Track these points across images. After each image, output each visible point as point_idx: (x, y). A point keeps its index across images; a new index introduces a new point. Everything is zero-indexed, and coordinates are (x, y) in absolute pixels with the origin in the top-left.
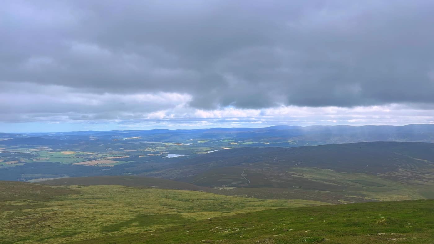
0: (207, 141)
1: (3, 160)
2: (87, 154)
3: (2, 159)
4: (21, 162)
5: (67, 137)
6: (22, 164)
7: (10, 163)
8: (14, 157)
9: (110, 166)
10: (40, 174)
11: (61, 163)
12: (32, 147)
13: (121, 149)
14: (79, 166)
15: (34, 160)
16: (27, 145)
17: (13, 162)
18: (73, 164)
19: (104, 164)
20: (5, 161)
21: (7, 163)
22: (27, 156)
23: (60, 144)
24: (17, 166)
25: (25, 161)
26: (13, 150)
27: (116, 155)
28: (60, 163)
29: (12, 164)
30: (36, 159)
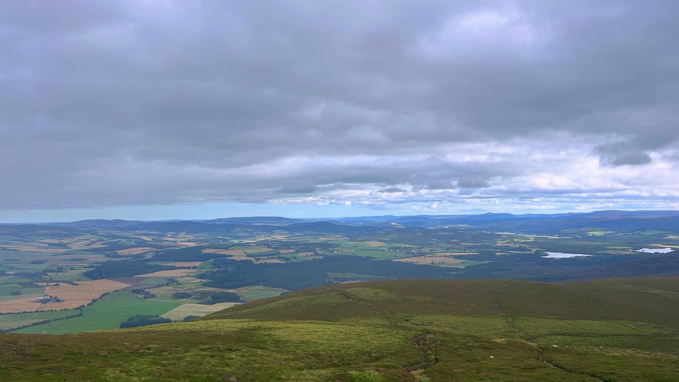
0: (608, 232)
1: (294, 251)
2: (405, 247)
3: (293, 249)
4: (318, 255)
5: (361, 223)
6: (321, 257)
7: (305, 254)
8: (307, 247)
9: (458, 267)
10: (353, 274)
11: (374, 258)
12: (322, 235)
13: (453, 240)
14: (404, 263)
15: (335, 252)
16: (314, 233)
17: (309, 254)
18: (394, 261)
19: (443, 263)
20: (297, 252)
21: (301, 255)
22: (324, 245)
23: (356, 232)
24: (314, 259)
25: (323, 254)
26: (299, 238)
27: (452, 250)
28: (372, 258)
29: (307, 256)
30: (337, 250)
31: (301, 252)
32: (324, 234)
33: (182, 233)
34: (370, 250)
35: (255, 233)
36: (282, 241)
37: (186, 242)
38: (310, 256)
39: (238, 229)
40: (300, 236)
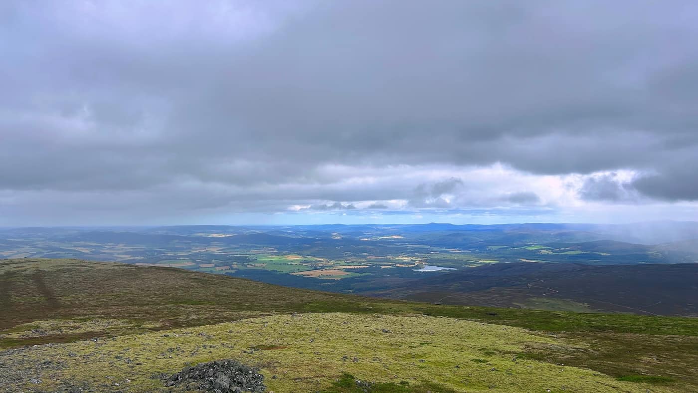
2: (316, 261)
4: (232, 269)
6: (234, 271)
8: (227, 261)
9: (335, 278)
12: (254, 248)
13: (364, 254)
15: (248, 266)
16: (249, 245)
17: (224, 268)
18: (292, 274)
19: (330, 275)
20: (216, 266)
21: (218, 269)
22: (242, 260)
23: (289, 244)
24: (227, 273)
25: (238, 268)
26: (232, 250)
27: (352, 264)
29: (222, 270)
30: (251, 265)
31: (218, 266)
32: (259, 246)
33: (121, 245)
34: (281, 264)
35: (192, 244)
36: (212, 254)
37: (123, 254)
38: (225, 270)
39: (177, 241)
40: (235, 248)
